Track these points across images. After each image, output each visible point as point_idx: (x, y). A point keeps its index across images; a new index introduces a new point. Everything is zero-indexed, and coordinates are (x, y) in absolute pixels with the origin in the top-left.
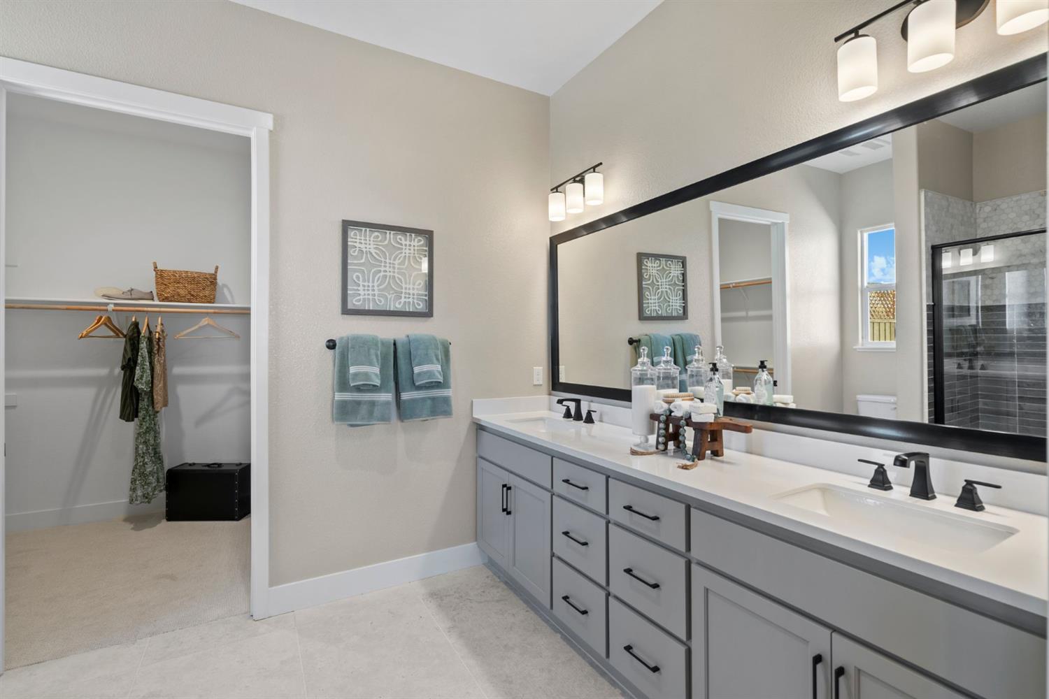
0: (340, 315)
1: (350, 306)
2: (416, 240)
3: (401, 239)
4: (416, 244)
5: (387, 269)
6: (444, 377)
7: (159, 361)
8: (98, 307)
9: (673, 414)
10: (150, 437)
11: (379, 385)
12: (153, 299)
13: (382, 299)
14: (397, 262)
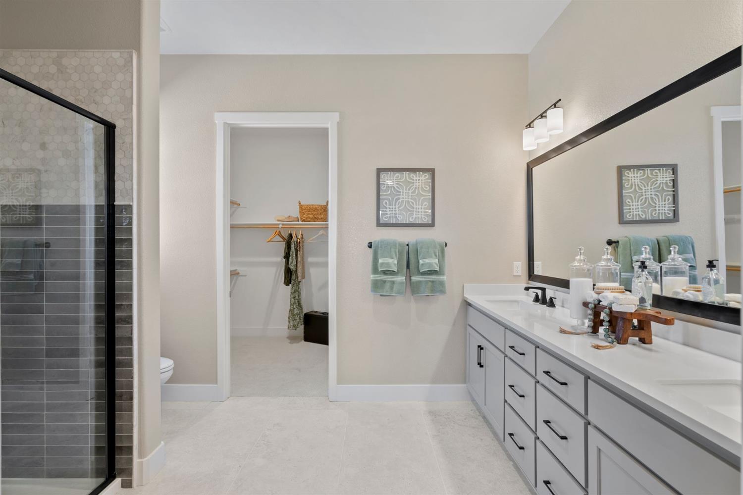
0: (376, 227)
1: (381, 222)
2: (423, 176)
3: (413, 176)
4: (423, 178)
5: (404, 197)
6: (440, 268)
7: (300, 255)
8: (275, 226)
9: (601, 303)
10: (297, 295)
11: (396, 271)
12: (298, 221)
13: (401, 216)
14: (410, 192)
